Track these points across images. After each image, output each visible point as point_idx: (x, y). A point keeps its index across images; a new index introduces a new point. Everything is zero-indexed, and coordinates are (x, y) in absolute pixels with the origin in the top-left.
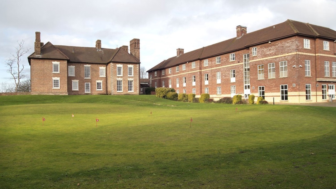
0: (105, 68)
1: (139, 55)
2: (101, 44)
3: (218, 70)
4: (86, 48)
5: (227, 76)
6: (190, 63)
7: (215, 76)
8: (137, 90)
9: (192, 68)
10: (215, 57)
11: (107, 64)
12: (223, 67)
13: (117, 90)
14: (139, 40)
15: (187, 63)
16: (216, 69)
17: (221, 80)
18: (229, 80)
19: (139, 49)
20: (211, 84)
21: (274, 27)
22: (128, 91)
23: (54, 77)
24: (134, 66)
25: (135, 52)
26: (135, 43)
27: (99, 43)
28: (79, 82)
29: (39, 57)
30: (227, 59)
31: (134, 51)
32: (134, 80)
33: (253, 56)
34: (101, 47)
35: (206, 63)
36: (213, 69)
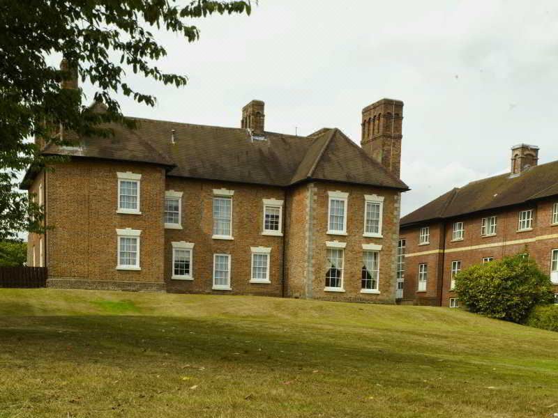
0: (280, 203)
1: (399, 163)
2: (264, 116)
4: (212, 128)
8: (389, 286)
11: (288, 191)
13: (324, 283)
14: (399, 105)
19: (400, 137)
22: (360, 290)
23: (122, 227)
24: (385, 201)
25: (386, 148)
26: (388, 116)
27: (255, 112)
28: (194, 249)
29: (73, 152)
31: (383, 146)
32: (382, 250)
34: (262, 127)
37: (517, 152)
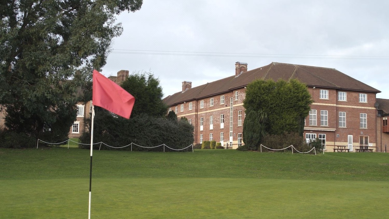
3: (211, 114)
5: (218, 121)
6: (187, 103)
7: (208, 120)
9: (189, 110)
10: (209, 98)
11: (86, 102)
12: (215, 110)
15: (185, 102)
16: (210, 112)
17: (214, 125)
18: (219, 126)
20: (205, 130)
21: (261, 69)
30: (219, 101)
33: (236, 100)
35: (202, 103)
36: (207, 112)
37: (183, 84)
